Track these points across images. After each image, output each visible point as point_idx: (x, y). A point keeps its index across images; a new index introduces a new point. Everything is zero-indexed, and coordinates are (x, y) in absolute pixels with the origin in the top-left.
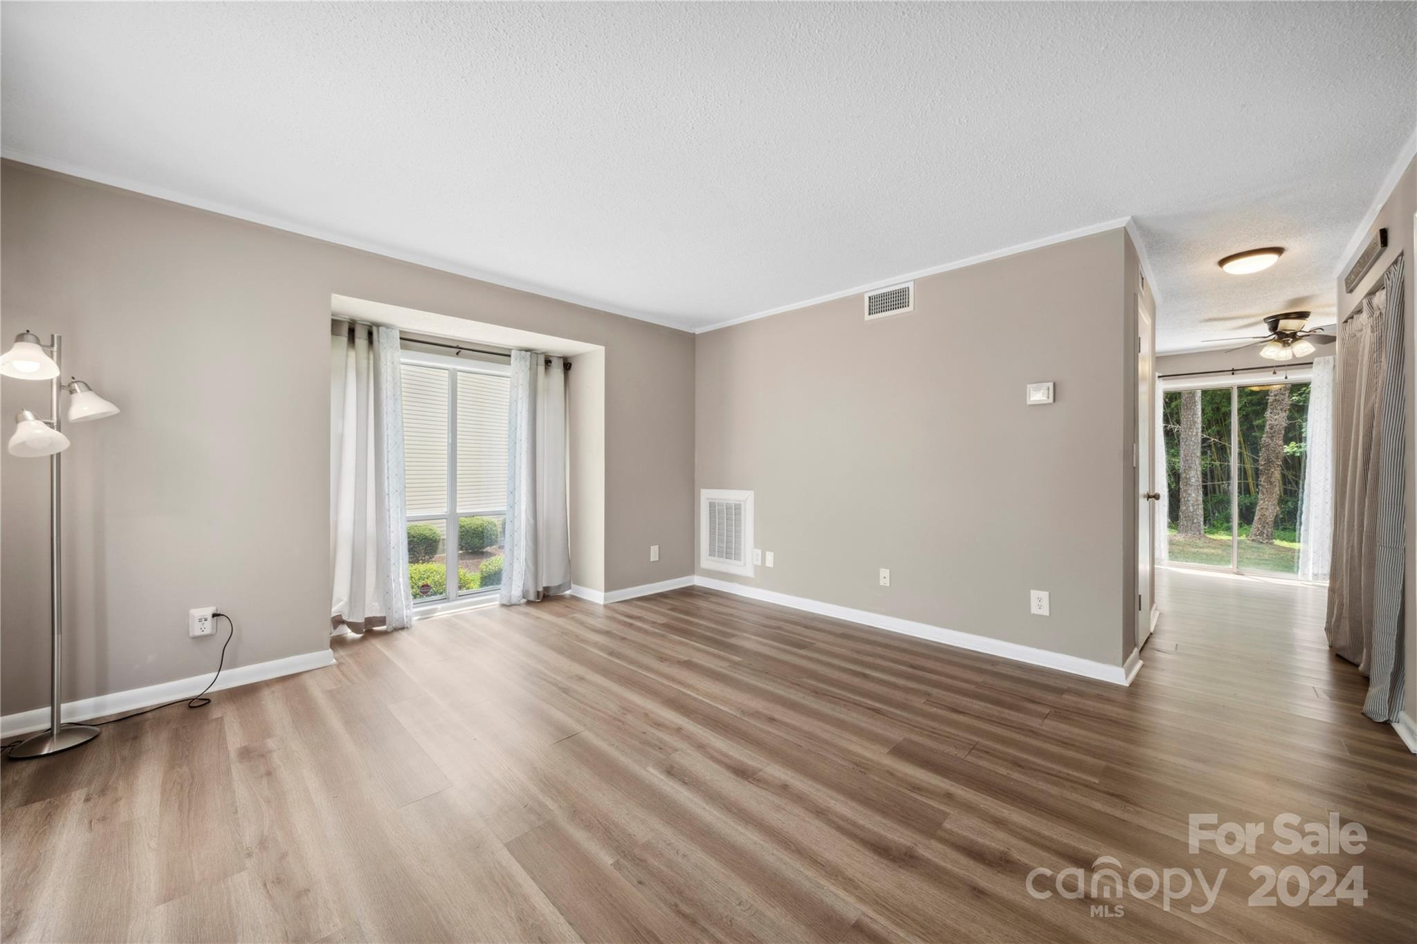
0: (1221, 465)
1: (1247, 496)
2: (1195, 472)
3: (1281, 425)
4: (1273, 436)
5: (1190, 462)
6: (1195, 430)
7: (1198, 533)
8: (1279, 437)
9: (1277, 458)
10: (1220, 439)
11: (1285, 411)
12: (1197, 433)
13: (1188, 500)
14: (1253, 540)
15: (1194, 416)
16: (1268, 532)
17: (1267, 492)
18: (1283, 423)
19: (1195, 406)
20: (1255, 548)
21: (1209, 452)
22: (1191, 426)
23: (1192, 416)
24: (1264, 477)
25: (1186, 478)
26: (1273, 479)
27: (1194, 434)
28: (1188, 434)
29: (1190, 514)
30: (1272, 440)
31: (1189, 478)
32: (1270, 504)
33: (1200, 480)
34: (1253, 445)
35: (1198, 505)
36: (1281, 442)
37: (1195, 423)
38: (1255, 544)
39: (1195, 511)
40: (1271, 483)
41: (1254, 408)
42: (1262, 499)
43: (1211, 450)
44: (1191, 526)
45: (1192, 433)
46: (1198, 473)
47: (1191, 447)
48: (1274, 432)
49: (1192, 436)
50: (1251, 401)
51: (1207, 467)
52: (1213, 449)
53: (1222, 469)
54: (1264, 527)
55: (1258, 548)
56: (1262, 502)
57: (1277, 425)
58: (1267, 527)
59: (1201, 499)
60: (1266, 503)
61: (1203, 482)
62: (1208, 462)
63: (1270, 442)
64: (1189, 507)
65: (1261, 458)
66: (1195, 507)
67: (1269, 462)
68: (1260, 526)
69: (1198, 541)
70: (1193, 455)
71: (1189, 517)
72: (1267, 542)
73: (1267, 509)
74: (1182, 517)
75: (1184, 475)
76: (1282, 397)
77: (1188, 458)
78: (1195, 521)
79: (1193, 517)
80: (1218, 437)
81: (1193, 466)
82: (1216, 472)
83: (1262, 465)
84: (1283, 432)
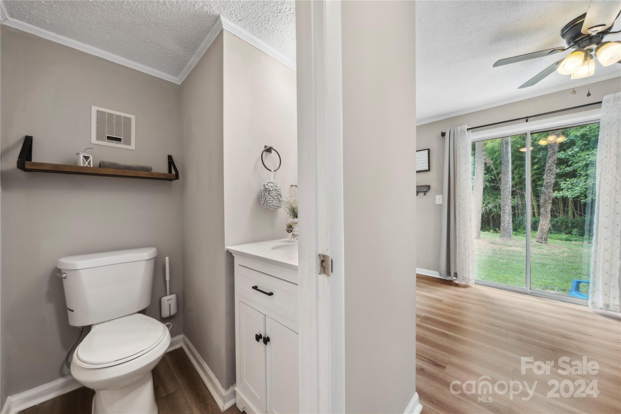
0: (522, 203)
1: (534, 217)
2: (508, 207)
3: (552, 182)
4: (548, 188)
5: (506, 201)
6: (508, 186)
7: (509, 238)
8: (550, 188)
9: (550, 199)
10: (521, 191)
11: (554, 175)
12: (509, 187)
13: (505, 221)
14: (537, 241)
15: (508, 178)
16: (545, 237)
17: (544, 217)
18: (552, 181)
19: (508, 173)
20: (538, 245)
21: (516, 197)
22: (506, 183)
23: (507, 178)
24: (543, 209)
25: (504, 209)
26: (547, 210)
27: (508, 187)
28: (505, 187)
29: (506, 228)
30: (547, 190)
31: (505, 210)
32: (546, 222)
33: (511, 210)
34: (537, 193)
35: (510, 223)
36: (551, 191)
37: (508, 181)
38: (538, 244)
39: (508, 226)
40: (547, 212)
41: (538, 176)
42: (542, 220)
43: (517, 196)
44: (506, 234)
45: (507, 186)
46: (510, 207)
47: (506, 194)
48: (548, 186)
49: (506, 188)
50: (536, 173)
51: (515, 204)
52: (518, 196)
53: (522, 205)
54: (543, 234)
55: (540, 246)
56: (542, 222)
57: (549, 182)
58: (544, 234)
59: (511, 220)
60: (544, 222)
61: (513, 211)
62: (516, 202)
63: (546, 191)
64: (505, 224)
65: (541, 199)
66: (508, 224)
67: (546, 201)
68: (541, 234)
69: (509, 242)
70: (507, 198)
71: (505, 229)
72: (544, 242)
73: (544, 225)
74: (501, 230)
75: (503, 208)
76: (552, 167)
77: (505, 200)
78: (508, 231)
79: (507, 229)
80: (520, 190)
81: (507, 203)
82: (519, 207)
83: (542, 203)
84: (553, 186)
